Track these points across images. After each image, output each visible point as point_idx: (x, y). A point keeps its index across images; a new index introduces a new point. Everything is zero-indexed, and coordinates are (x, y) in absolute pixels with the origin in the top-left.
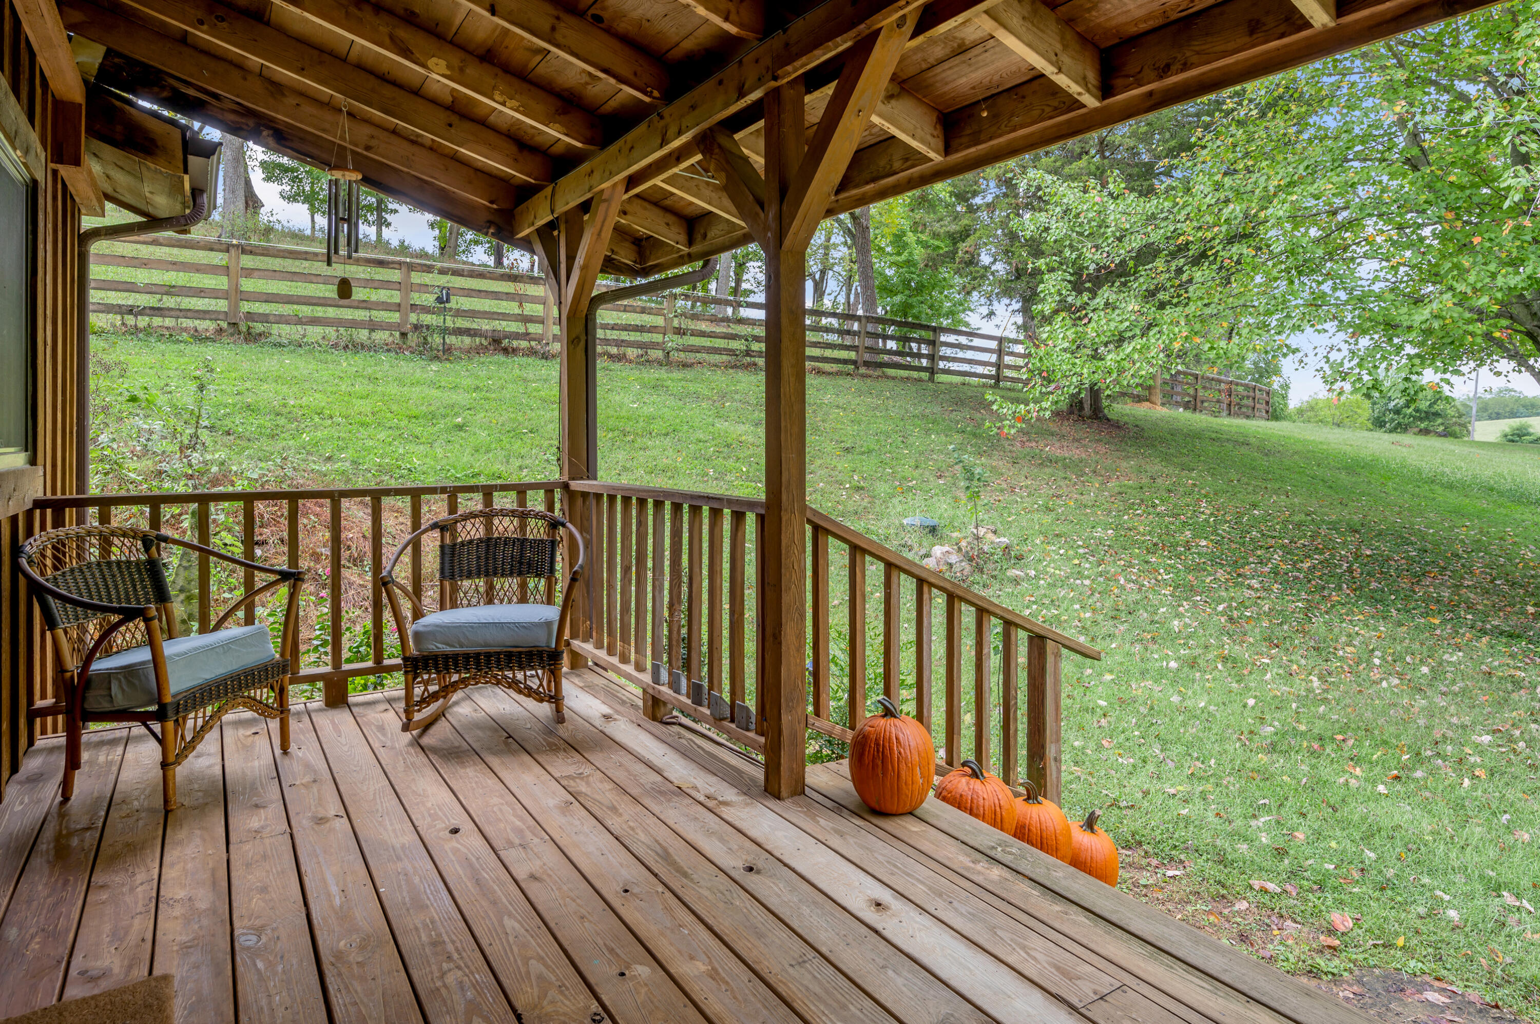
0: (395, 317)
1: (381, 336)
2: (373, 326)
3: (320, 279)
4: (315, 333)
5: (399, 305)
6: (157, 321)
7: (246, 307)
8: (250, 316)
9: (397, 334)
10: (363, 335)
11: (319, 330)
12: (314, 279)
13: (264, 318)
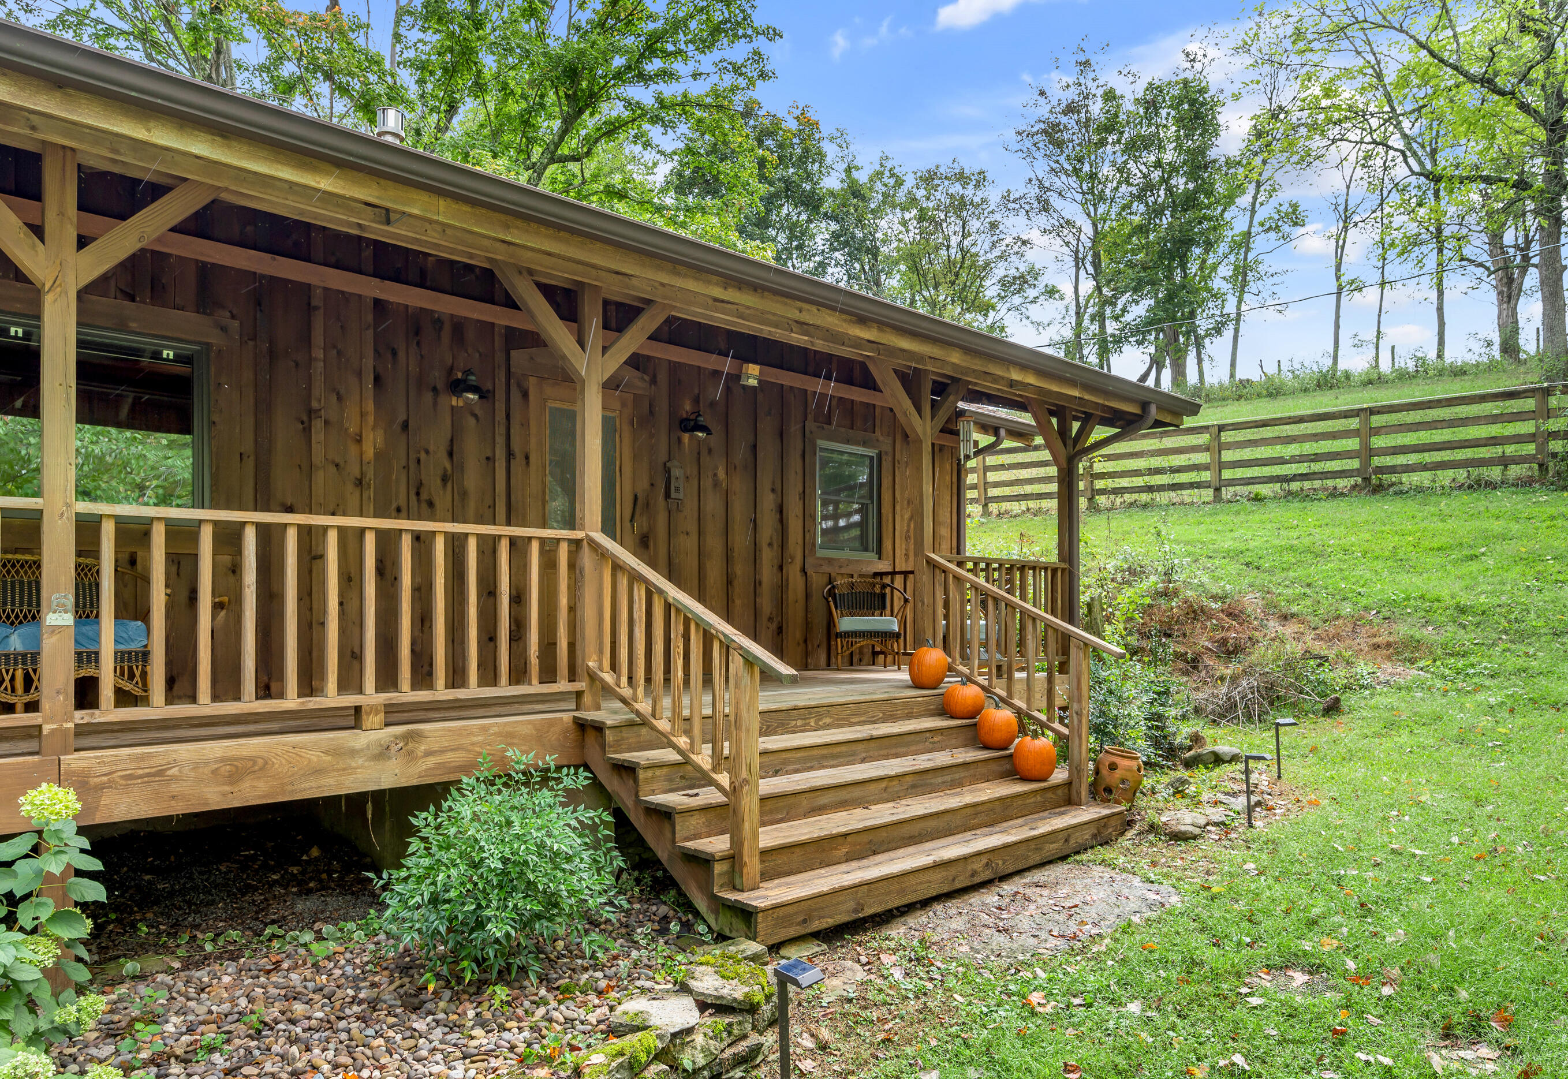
0: (1530, 448)
1: (1515, 471)
2: (1505, 462)
3: (1444, 424)
4: (1446, 477)
5: (1534, 435)
6: (1307, 484)
7: (1377, 461)
8: (1380, 470)
9: (1536, 466)
10: (1495, 473)
11: (1450, 473)
12: (1439, 425)
13: (1393, 469)
